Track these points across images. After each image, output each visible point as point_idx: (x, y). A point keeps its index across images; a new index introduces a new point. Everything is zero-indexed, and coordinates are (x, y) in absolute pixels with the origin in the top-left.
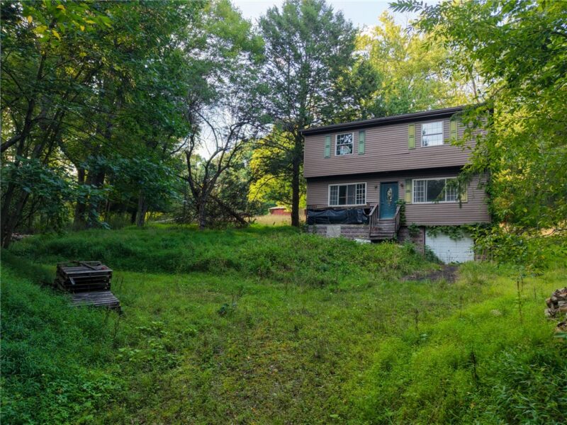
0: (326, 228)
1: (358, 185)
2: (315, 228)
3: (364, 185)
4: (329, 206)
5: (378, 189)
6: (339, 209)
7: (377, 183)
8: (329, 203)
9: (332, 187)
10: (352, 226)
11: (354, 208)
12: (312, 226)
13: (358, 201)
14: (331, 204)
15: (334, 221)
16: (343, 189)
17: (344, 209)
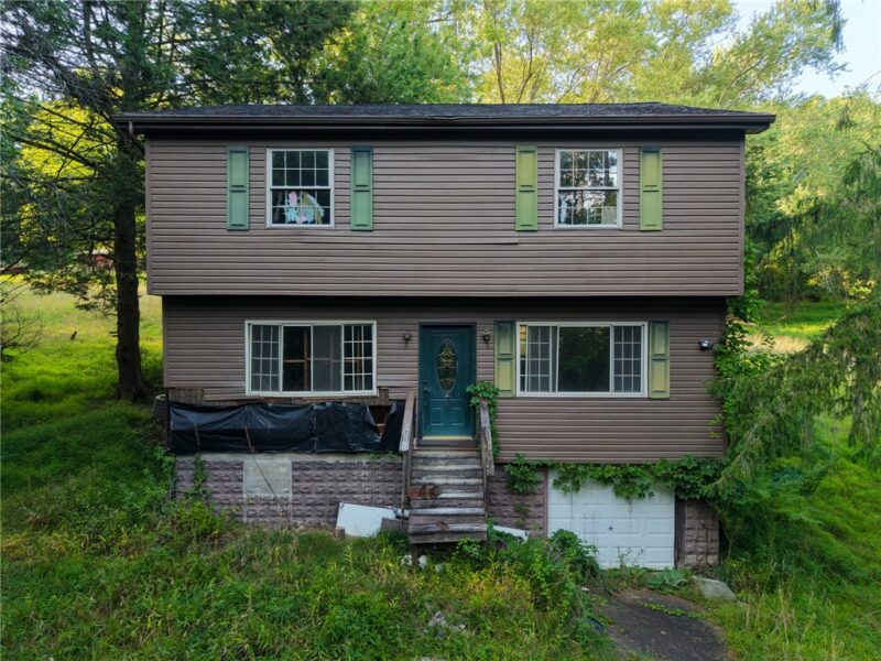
0: (240, 466)
1: (348, 328)
2: (201, 465)
3: (368, 329)
4: (250, 393)
5: (415, 344)
6: (283, 406)
7: (411, 325)
8: (248, 384)
9: (256, 329)
10: (331, 459)
11: (337, 402)
12: (188, 459)
13: (348, 379)
14: (255, 386)
15: (269, 444)
16: (296, 338)
17: (304, 406)
